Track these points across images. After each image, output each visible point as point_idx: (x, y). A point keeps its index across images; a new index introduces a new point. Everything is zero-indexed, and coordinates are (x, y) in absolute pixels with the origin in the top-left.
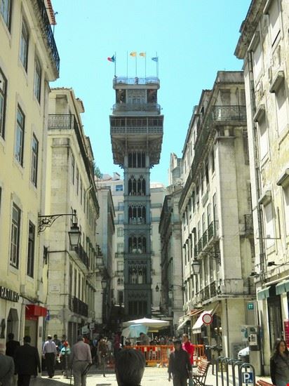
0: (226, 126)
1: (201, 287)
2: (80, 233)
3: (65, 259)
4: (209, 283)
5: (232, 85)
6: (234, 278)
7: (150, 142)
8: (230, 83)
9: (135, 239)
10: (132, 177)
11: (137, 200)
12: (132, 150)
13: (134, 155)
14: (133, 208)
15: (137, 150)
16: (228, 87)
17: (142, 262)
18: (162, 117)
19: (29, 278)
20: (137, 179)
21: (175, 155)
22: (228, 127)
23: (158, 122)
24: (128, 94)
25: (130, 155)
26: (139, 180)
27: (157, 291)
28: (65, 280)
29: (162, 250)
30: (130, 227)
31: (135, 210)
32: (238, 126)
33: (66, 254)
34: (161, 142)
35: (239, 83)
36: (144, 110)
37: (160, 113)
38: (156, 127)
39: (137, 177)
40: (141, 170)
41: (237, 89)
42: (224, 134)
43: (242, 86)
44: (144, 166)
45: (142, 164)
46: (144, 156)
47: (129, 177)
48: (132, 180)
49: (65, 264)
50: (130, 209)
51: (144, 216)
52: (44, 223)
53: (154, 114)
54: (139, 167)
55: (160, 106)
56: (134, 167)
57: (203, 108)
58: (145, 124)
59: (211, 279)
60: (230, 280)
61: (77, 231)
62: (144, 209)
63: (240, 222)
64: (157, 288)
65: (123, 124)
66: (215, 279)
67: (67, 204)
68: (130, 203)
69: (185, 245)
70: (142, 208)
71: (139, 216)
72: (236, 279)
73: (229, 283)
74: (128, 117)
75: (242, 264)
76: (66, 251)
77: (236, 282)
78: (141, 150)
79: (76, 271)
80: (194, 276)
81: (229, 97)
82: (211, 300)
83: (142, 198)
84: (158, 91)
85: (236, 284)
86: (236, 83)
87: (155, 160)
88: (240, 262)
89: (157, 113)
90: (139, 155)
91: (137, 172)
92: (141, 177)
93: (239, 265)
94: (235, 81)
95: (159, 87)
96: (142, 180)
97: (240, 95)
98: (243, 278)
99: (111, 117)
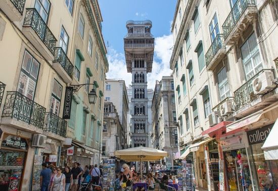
7: (147, 54)
10: (137, 73)
11: (140, 85)
12: (137, 59)
13: (138, 61)
15: (139, 59)
17: (143, 120)
18: (154, 39)
20: (139, 74)
23: (151, 41)
24: (135, 30)
25: (135, 62)
30: (135, 100)
31: (138, 90)
37: (152, 37)
38: (151, 44)
39: (139, 73)
40: (142, 69)
44: (143, 67)
46: (143, 61)
48: (137, 74)
50: (135, 90)
53: (149, 38)
54: (141, 67)
56: (138, 67)
58: (144, 42)
62: (144, 90)
65: (131, 42)
68: (135, 87)
70: (142, 89)
74: (134, 39)
78: (142, 59)
83: (142, 84)
90: (141, 61)
91: (139, 70)
92: (142, 73)
96: (142, 74)
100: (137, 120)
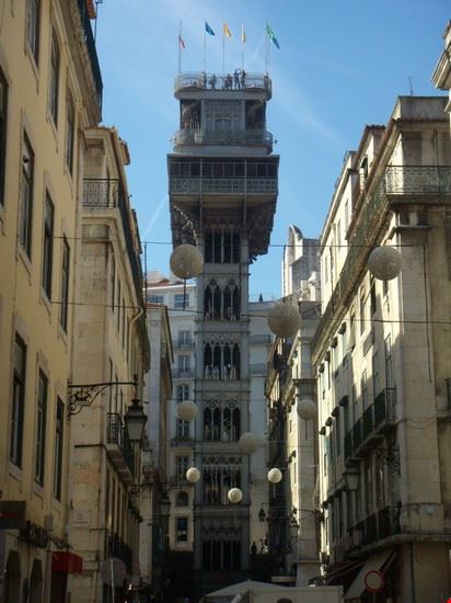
0: (412, 204)
1: (357, 517)
2: (145, 418)
3: (101, 461)
4: (376, 510)
5: (425, 126)
6: (427, 501)
7: (250, 210)
8: (422, 121)
9: (217, 411)
10: (213, 282)
11: (223, 331)
12: (213, 226)
13: (218, 237)
14: (213, 346)
15: (223, 227)
16: (417, 128)
17: (232, 460)
18: (276, 159)
19: (55, 502)
20: (222, 288)
21: (298, 231)
22: (416, 207)
23: (267, 168)
24: (207, 111)
25: (208, 237)
26: (227, 288)
27: (262, 520)
28: (99, 500)
29: (272, 434)
30: (208, 386)
31: (218, 349)
32: (435, 205)
33: (101, 451)
34: (274, 211)
35: (438, 121)
36: (238, 144)
37: (270, 150)
38: (265, 180)
39: (222, 283)
40: (232, 268)
41: (436, 132)
42: (408, 222)
43: (444, 126)
44: (237, 260)
45: (234, 257)
46: (237, 239)
47: (207, 281)
48: (213, 288)
49: (100, 471)
50: (207, 350)
51: (237, 363)
52: (77, 399)
53: (259, 153)
54: (227, 260)
55: (271, 135)
56: (218, 260)
57: (366, 160)
58: (240, 172)
59: (378, 501)
60: (418, 505)
61: (139, 414)
62: (237, 348)
63: (437, 392)
64: (262, 514)
65: (195, 172)
66: (388, 503)
67: (104, 353)
68: (207, 336)
69: (324, 429)
70: (232, 346)
71: (226, 364)
72: (430, 504)
73: (417, 510)
74: (206, 159)
75: (442, 474)
76: (101, 445)
77: (430, 509)
78: (231, 227)
79: (114, 482)
80: (344, 494)
81: (419, 148)
82: (381, 543)
83: (232, 326)
84: (268, 103)
85: (431, 514)
86: (434, 121)
87: (260, 245)
88: (438, 471)
89: (265, 150)
90: (227, 236)
91: (223, 273)
92: (232, 282)
93: (435, 476)
94: (431, 117)
95: (269, 96)
96: (232, 288)
97: (440, 143)
98: (443, 502)
99: (170, 158)
100: (212, 460)
